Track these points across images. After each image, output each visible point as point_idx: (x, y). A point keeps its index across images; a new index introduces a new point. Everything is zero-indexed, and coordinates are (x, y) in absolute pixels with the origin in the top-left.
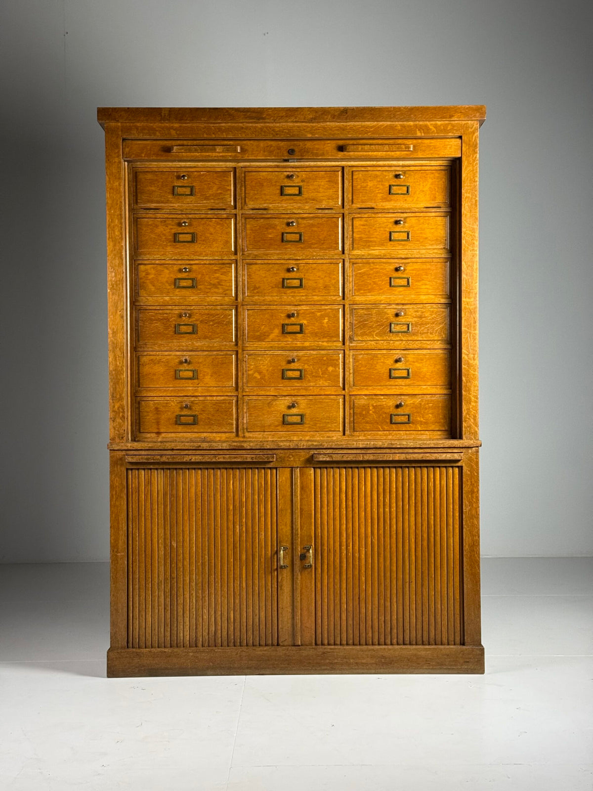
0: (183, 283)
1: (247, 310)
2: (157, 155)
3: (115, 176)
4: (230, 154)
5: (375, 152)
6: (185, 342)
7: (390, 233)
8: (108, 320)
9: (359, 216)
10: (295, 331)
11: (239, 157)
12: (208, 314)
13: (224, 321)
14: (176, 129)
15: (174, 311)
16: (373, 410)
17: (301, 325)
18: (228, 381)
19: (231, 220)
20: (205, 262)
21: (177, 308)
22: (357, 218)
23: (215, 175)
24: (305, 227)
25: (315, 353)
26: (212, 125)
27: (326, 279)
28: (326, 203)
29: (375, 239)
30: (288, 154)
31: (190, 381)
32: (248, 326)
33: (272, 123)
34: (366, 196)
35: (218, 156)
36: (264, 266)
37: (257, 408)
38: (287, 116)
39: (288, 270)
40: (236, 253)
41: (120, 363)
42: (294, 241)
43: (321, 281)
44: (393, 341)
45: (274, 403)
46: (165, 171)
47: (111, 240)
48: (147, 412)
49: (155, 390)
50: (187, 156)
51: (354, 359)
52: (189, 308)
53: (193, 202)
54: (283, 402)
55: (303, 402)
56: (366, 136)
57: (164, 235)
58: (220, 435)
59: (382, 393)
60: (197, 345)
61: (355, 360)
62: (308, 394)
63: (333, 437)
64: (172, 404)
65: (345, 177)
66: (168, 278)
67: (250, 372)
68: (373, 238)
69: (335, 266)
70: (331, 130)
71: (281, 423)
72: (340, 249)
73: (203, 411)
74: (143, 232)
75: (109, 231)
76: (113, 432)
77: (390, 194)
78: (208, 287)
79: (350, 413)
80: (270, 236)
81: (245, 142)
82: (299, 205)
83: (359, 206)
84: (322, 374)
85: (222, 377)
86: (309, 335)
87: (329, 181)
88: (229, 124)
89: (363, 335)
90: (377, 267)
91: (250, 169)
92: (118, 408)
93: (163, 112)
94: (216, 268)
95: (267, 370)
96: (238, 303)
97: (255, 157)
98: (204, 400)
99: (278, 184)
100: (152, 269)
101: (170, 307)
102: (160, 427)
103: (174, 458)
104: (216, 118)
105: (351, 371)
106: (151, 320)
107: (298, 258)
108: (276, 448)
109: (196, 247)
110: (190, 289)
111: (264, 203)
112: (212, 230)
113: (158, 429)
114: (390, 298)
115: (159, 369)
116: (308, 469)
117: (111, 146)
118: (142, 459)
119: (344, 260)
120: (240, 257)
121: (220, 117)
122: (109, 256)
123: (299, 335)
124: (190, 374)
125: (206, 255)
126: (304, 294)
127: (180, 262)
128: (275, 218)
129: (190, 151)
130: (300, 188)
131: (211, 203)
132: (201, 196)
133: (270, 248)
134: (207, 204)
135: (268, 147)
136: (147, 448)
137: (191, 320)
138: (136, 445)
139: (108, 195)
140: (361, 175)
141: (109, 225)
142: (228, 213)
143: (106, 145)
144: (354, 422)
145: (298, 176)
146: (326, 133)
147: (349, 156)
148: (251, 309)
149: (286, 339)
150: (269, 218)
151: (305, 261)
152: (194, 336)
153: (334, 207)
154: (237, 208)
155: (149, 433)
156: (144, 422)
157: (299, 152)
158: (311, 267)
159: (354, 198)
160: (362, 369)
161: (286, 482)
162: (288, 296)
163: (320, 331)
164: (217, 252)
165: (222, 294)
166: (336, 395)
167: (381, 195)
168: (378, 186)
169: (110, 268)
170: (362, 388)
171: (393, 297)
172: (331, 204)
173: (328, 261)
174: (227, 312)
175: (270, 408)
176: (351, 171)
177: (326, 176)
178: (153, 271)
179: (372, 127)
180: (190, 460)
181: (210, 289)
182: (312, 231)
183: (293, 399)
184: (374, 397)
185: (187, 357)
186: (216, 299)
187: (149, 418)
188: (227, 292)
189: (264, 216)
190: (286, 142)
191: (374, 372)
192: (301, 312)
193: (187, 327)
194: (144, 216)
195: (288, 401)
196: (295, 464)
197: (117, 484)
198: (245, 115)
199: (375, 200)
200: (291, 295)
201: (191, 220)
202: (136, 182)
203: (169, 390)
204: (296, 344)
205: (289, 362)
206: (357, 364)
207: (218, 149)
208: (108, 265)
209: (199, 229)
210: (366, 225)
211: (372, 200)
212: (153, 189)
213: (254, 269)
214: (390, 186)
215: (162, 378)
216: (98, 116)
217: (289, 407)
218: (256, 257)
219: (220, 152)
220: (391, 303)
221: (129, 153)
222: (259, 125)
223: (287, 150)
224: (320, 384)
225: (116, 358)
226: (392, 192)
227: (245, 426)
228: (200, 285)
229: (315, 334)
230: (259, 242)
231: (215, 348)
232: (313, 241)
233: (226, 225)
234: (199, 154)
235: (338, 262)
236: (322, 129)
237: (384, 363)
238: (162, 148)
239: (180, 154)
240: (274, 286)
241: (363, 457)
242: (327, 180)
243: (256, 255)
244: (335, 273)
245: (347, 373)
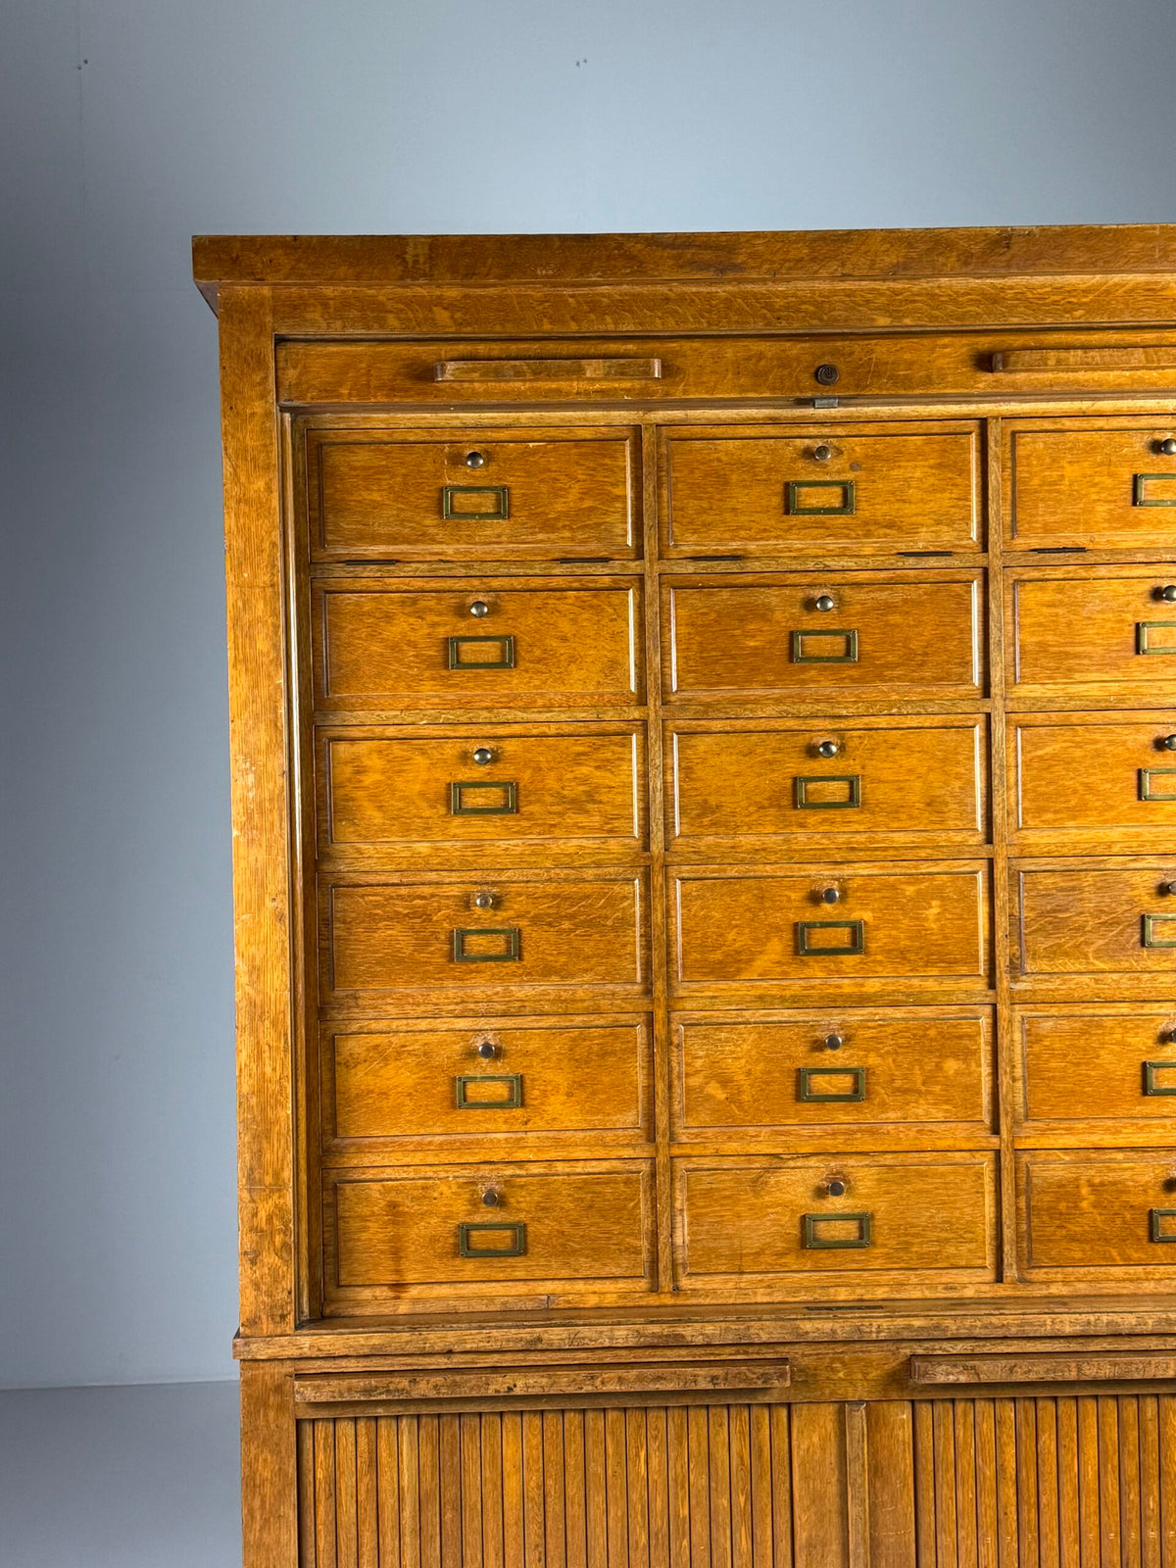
0: (475, 799)
1: (681, 879)
2: (392, 390)
3: (254, 459)
4: (627, 385)
5: (1095, 370)
6: (482, 987)
7: (1138, 628)
8: (236, 927)
9: (1036, 574)
10: (834, 944)
11: (655, 393)
12: (555, 897)
13: (607, 918)
14: (450, 307)
15: (446, 888)
16: (1092, 1198)
17: (856, 929)
18: (621, 1111)
19: (627, 595)
20: (544, 729)
21: (454, 877)
22: (1030, 581)
23: (574, 451)
24: (863, 614)
25: (899, 1016)
26: (568, 291)
27: (931, 777)
28: (928, 536)
29: (1090, 649)
30: (813, 382)
31: (500, 1114)
32: (686, 932)
33: (764, 281)
34: (1059, 511)
35: (587, 393)
36: (733, 739)
37: (717, 1195)
38: (814, 260)
39: (811, 752)
40: (642, 700)
41: (274, 1070)
42: (829, 659)
43: (918, 785)
44: (1150, 972)
45: (772, 1180)
46: (412, 439)
47: (241, 667)
48: (364, 1219)
49: (385, 1145)
50: (488, 393)
51: (1028, 1033)
52: (493, 877)
53: (504, 539)
54: (799, 1174)
55: (864, 1176)
56: (1067, 319)
57: (413, 645)
58: (598, 1286)
59: (1121, 1142)
60: (521, 995)
61: (1031, 1036)
62: (881, 1149)
63: (964, 1286)
64: (444, 1188)
65: (991, 453)
66: (426, 782)
67: (695, 1081)
68: (1081, 644)
69: (959, 737)
70: (955, 302)
71: (795, 1245)
72: (977, 680)
73: (543, 1209)
74: (343, 635)
75: (236, 637)
76: (252, 1299)
77: (1134, 504)
78: (555, 809)
79: (1018, 1209)
80: (752, 644)
81: (674, 345)
82: (843, 542)
83: (1035, 543)
84: (924, 1084)
85: (604, 1097)
86: (879, 958)
87: (939, 466)
88: (625, 288)
89: (1053, 953)
90: (1098, 736)
91: (685, 431)
92: (269, 1219)
93: (410, 250)
94: (581, 749)
95: (749, 1073)
96: (651, 858)
97: (707, 393)
98: (547, 1175)
99: (774, 477)
100: (375, 756)
101: (433, 876)
102: (405, 1264)
103: (455, 1384)
104: (585, 269)
105: (1019, 1072)
106: (373, 918)
107: (844, 712)
108: (789, 1338)
109: (516, 682)
110: (495, 818)
111: (733, 540)
112: (565, 627)
113: (398, 1272)
114: (1139, 835)
115: (400, 1077)
116: (893, 1408)
117: (238, 362)
118: (349, 1389)
119: (988, 716)
120: (656, 712)
121: (596, 263)
122: (238, 722)
123: (850, 961)
124: (500, 1091)
125: (549, 708)
126: (861, 828)
127: (462, 731)
128: (769, 586)
129: (499, 375)
130: (846, 489)
131: (562, 542)
132: (528, 517)
133: (751, 682)
134: (548, 545)
135: (748, 359)
136: (367, 1351)
137: (502, 915)
138: (328, 1341)
139: (230, 522)
140: (1041, 445)
141: (236, 620)
142: (616, 571)
143: (221, 360)
144: (1030, 1235)
145: (839, 452)
146: (937, 313)
147: (1013, 384)
148: (692, 875)
149: (808, 972)
150: (746, 586)
151: (866, 720)
152: (511, 966)
153: (954, 546)
154: (647, 555)
155: (369, 1285)
156: (351, 1251)
157: (852, 374)
158: (885, 741)
159: (1019, 516)
160: (1053, 1064)
161: (823, 1449)
162: (811, 833)
163: (917, 944)
164: (583, 696)
165: (601, 829)
166: (970, 1150)
167: (1107, 507)
168: (1097, 479)
169: (240, 757)
170: (1054, 1125)
171: (1148, 833)
172: (947, 537)
173: (937, 720)
174: (617, 888)
175: (757, 1195)
176: (1009, 431)
177: (927, 449)
178: (376, 762)
179: (1086, 292)
180: (510, 1389)
181: (560, 814)
182: (887, 625)
183: (833, 1164)
184: (1093, 1155)
185: (490, 1036)
186: (581, 847)
187: (369, 1235)
188: (616, 823)
189: (731, 579)
190: (807, 345)
191: (1093, 1073)
192: (853, 884)
193: (490, 937)
194: (347, 584)
195: (815, 1172)
196: (850, 1390)
197: (267, 1474)
198: (680, 257)
199: (1086, 523)
200: (821, 829)
201: (498, 596)
202: (320, 476)
203: (430, 1143)
204: (838, 987)
205: (818, 1046)
206: (1037, 1048)
207: (593, 368)
208: (234, 747)
209: (524, 624)
210: (1061, 603)
211: (1078, 523)
212: (376, 496)
213: (702, 748)
214: (1136, 479)
215: (409, 1104)
216: (195, 263)
217: (821, 1193)
218: (707, 710)
219: (593, 379)
220: (1144, 850)
221: (298, 384)
222: (721, 290)
223: (813, 370)
224: (917, 1116)
225: (260, 1053)
226: (1143, 495)
227: (680, 1256)
228: (531, 803)
229: (902, 956)
230: (716, 662)
231: (580, 1005)
232: (890, 658)
233: (610, 610)
234: (528, 385)
235: (970, 723)
236: (924, 298)
237: (1122, 1043)
238: (407, 366)
239: (466, 385)
240: (766, 803)
241: (1079, 1369)
242: (932, 462)
243: (708, 705)
244: (961, 758)
245: (1005, 1080)
